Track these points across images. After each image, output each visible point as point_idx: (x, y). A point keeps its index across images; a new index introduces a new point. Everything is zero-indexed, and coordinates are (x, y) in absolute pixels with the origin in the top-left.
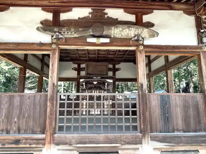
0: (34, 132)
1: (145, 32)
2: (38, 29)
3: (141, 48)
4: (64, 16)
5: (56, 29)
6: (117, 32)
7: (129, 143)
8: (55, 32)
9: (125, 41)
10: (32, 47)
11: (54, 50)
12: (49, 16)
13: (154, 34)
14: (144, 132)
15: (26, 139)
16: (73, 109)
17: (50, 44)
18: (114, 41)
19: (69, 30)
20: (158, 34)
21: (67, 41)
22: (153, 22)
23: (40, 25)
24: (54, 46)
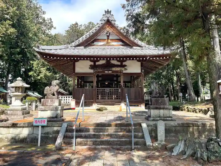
0: (90, 100)
1: (123, 69)
2: (89, 68)
3: (122, 74)
4: (97, 63)
5: (95, 68)
6: (114, 69)
7: (117, 103)
8: (95, 69)
9: (117, 72)
10: (86, 74)
11: (95, 75)
12: (92, 63)
13: (126, 69)
14: (122, 100)
15: (88, 101)
16: (103, 91)
17: (93, 73)
18: (113, 72)
19: (99, 69)
20: (127, 69)
21: (99, 72)
22: (126, 65)
23: (90, 67)
24: (94, 74)
